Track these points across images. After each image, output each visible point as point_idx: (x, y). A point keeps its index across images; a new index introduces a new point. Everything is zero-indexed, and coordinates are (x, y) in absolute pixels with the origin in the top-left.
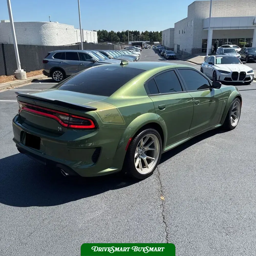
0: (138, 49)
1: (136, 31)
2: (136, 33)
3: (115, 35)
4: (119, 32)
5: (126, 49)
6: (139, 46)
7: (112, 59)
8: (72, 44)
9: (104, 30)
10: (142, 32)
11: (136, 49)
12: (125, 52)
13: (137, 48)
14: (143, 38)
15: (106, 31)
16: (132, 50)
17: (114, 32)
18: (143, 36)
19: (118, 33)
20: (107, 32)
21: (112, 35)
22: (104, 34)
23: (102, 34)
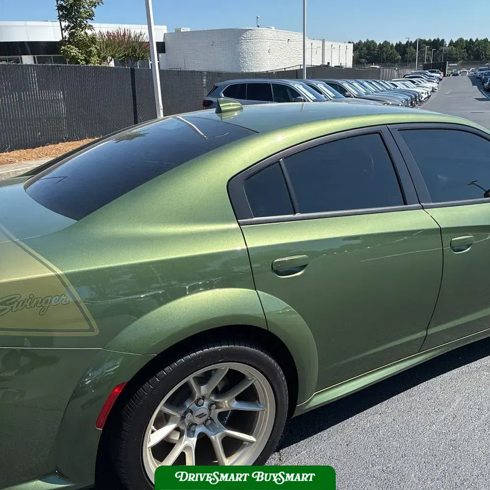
0: (433, 76)
1: (438, 39)
2: (437, 44)
3: (391, 49)
4: (400, 42)
5: (406, 78)
6: (437, 70)
7: (355, 97)
8: (285, 69)
9: (370, 40)
10: (451, 41)
11: (429, 76)
12: (399, 82)
13: (433, 74)
14: (452, 55)
15: (373, 41)
16: (419, 79)
17: (389, 43)
18: (452, 49)
19: (399, 45)
20: (375, 44)
21: (385, 49)
22: (368, 48)
23: (365, 48)
